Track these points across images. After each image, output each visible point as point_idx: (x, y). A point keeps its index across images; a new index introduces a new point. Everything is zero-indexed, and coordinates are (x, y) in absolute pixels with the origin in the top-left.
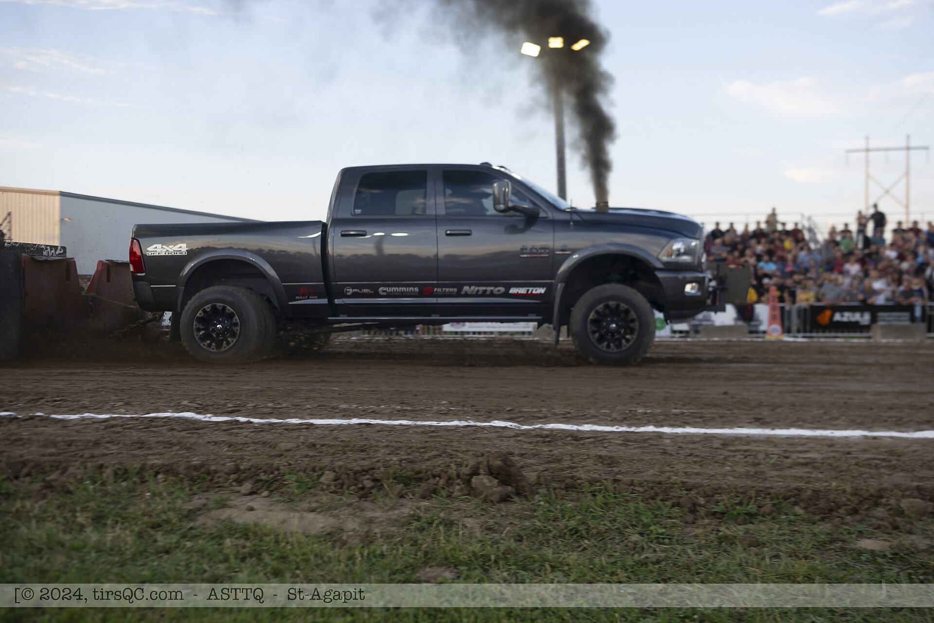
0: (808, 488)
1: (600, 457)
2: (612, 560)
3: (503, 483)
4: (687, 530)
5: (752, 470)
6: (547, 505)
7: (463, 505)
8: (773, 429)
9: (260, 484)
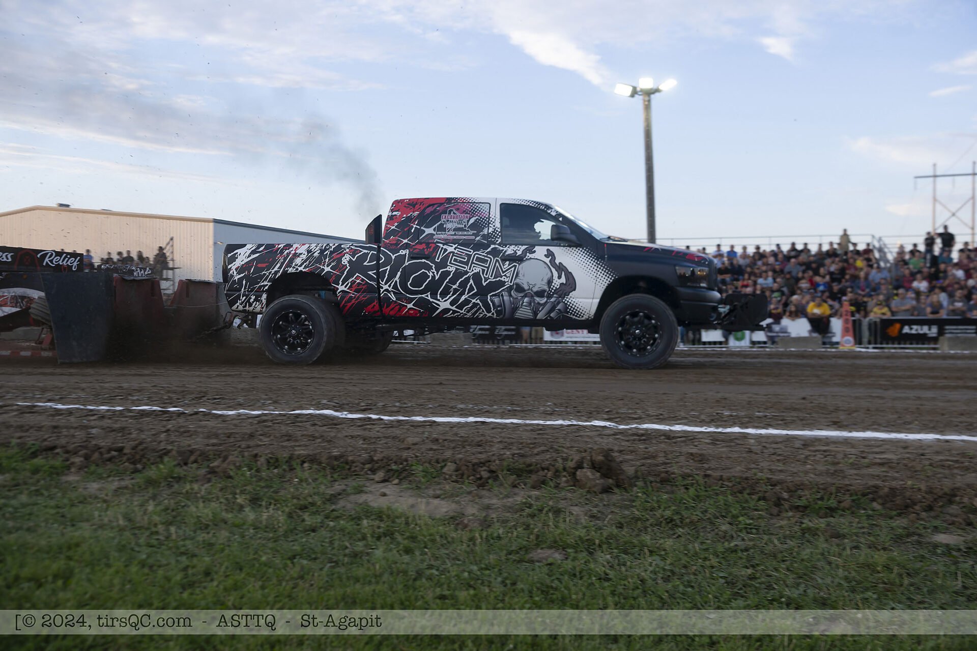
0: (885, 486)
1: (692, 454)
2: (704, 547)
3: (605, 476)
4: (772, 521)
5: (832, 469)
6: (645, 496)
7: (569, 495)
8: (850, 432)
9: (391, 473)
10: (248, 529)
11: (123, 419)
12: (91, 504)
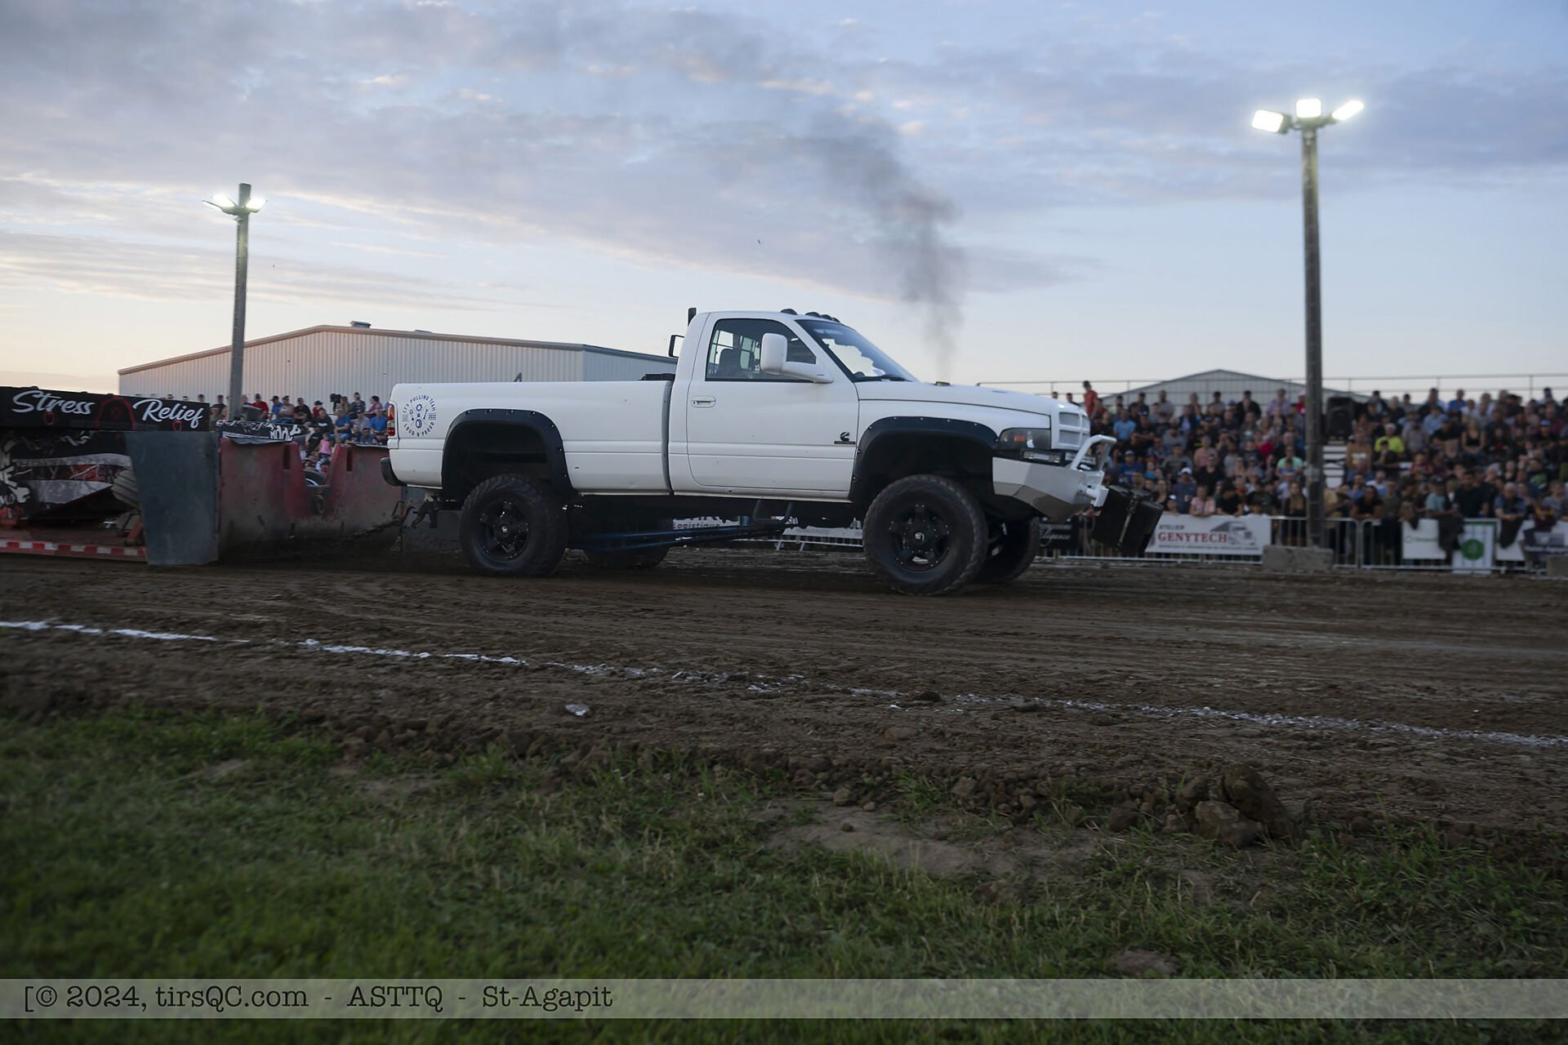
1: (1411, 780)
2: (1445, 963)
3: (1248, 816)
6: (1325, 858)
7: (1182, 848)
9: (862, 790)
10: (618, 879)
11: (428, 674)
12: (371, 818)
